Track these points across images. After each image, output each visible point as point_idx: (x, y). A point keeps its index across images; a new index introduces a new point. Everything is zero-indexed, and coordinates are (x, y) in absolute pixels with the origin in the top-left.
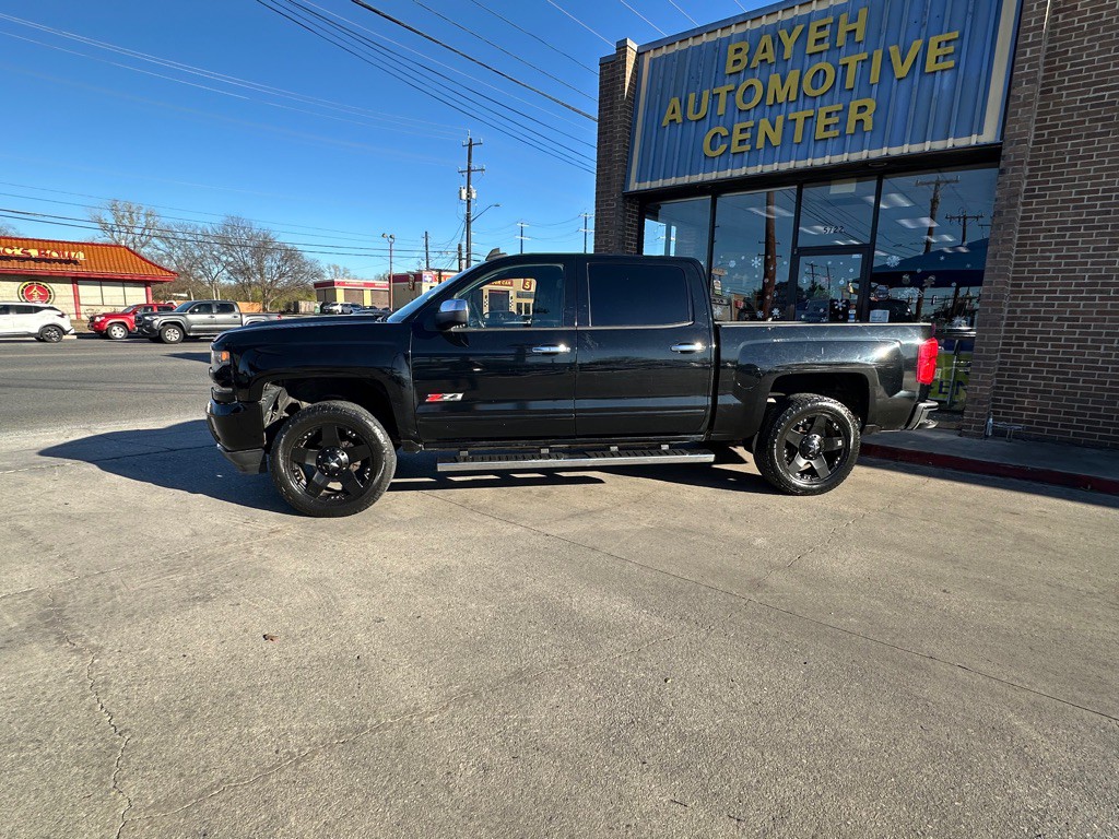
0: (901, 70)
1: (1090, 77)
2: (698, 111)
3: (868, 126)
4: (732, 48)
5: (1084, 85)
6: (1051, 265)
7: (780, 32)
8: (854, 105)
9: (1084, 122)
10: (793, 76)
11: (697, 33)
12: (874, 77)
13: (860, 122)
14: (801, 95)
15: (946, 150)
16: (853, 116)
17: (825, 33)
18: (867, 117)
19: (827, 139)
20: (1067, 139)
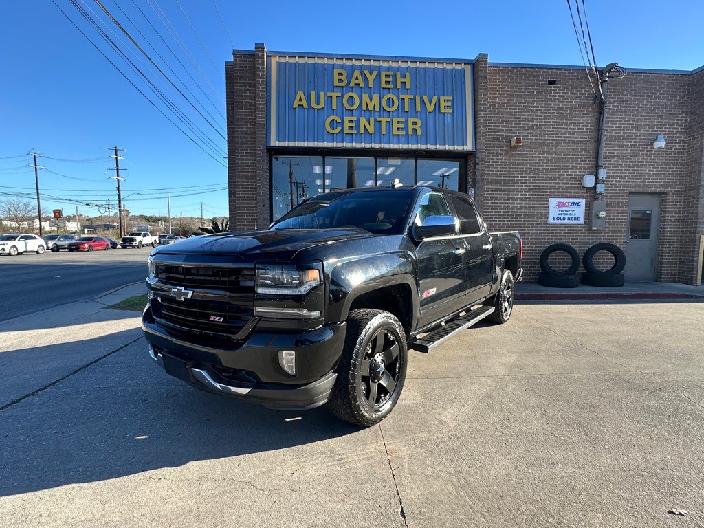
0: (430, 109)
1: (494, 129)
2: (318, 103)
3: (419, 132)
4: (336, 72)
5: (493, 132)
6: (490, 206)
7: (365, 71)
8: (411, 121)
9: (494, 147)
10: (376, 97)
11: (311, 56)
12: (418, 109)
13: (415, 130)
14: (382, 109)
15: (463, 151)
16: (411, 127)
17: (390, 79)
18: (417, 127)
19: (399, 135)
20: (490, 153)
